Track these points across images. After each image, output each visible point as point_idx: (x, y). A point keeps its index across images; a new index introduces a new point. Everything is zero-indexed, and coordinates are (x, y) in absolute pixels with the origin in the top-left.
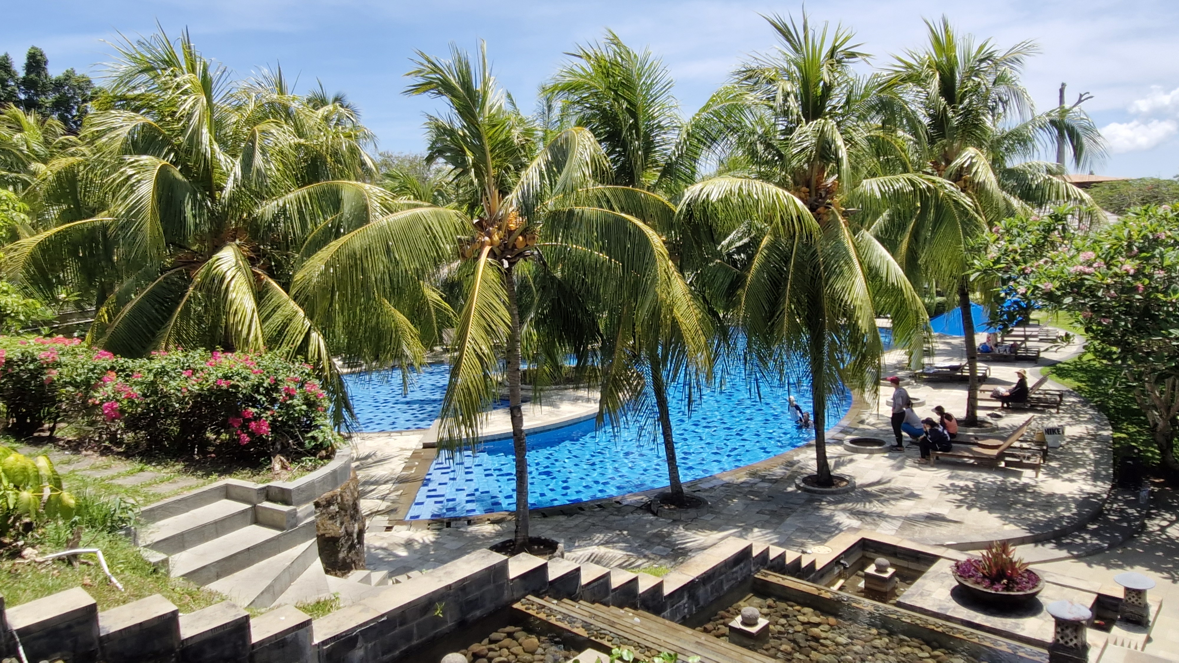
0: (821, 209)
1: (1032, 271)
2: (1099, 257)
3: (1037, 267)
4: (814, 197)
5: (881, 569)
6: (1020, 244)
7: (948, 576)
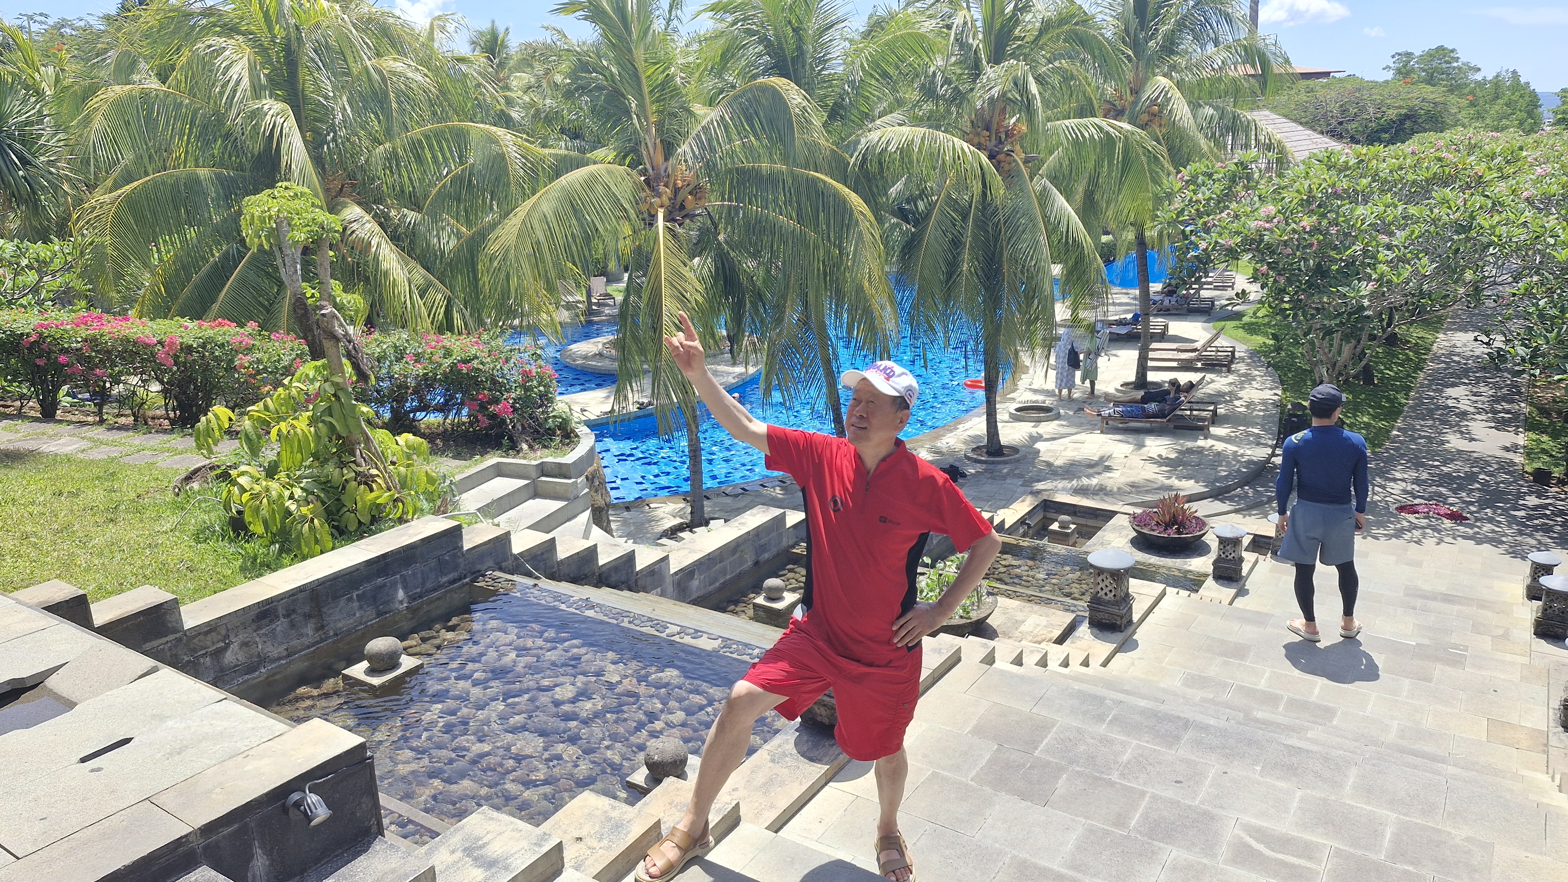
0: (1001, 157)
1: (1214, 225)
2: (1279, 212)
3: (1219, 220)
4: (994, 142)
5: (1063, 525)
6: (1204, 194)
7: (1124, 528)
